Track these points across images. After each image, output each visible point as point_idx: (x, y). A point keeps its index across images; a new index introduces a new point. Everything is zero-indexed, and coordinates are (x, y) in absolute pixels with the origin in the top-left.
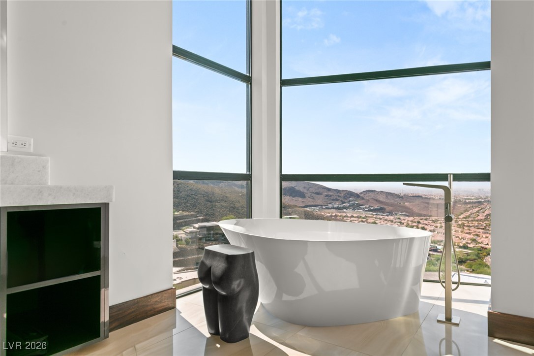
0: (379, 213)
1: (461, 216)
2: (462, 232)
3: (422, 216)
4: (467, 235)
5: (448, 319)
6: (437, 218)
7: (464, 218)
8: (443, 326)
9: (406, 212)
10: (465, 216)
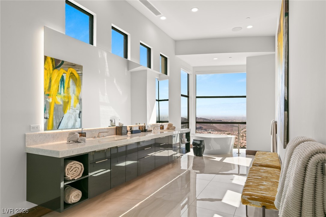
0: (199, 130)
1: (242, 131)
2: (242, 139)
3: (222, 131)
4: (245, 141)
5: (239, 153)
6: (230, 132)
7: (243, 132)
8: (238, 154)
9: (214, 129)
10: (244, 131)
